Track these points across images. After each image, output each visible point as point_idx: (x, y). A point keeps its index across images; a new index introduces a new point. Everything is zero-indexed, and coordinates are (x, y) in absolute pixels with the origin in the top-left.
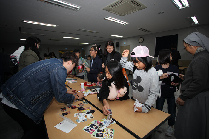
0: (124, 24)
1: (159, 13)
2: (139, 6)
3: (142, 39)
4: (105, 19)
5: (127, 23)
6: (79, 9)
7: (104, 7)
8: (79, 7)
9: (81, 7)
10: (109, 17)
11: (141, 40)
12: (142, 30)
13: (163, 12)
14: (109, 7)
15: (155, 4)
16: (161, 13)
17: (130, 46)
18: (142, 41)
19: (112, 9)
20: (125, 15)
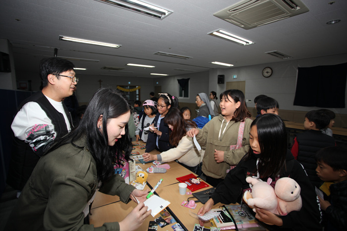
0: (245, 44)
1: (329, 23)
2: (292, 8)
3: (269, 70)
4: (212, 34)
5: (251, 42)
6: (167, 14)
7: (218, 12)
8: (168, 11)
9: (173, 11)
10: (220, 31)
11: (267, 72)
12: (276, 54)
13: (339, 21)
14: (228, 12)
15: (331, 3)
16: (333, 22)
17: (244, 81)
18: (269, 74)
19: (232, 16)
20: (255, 27)
